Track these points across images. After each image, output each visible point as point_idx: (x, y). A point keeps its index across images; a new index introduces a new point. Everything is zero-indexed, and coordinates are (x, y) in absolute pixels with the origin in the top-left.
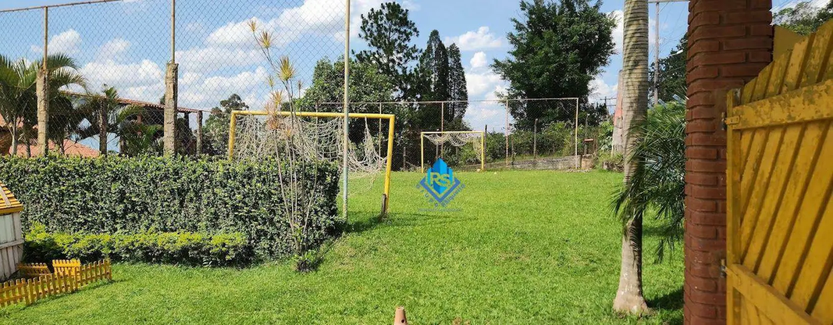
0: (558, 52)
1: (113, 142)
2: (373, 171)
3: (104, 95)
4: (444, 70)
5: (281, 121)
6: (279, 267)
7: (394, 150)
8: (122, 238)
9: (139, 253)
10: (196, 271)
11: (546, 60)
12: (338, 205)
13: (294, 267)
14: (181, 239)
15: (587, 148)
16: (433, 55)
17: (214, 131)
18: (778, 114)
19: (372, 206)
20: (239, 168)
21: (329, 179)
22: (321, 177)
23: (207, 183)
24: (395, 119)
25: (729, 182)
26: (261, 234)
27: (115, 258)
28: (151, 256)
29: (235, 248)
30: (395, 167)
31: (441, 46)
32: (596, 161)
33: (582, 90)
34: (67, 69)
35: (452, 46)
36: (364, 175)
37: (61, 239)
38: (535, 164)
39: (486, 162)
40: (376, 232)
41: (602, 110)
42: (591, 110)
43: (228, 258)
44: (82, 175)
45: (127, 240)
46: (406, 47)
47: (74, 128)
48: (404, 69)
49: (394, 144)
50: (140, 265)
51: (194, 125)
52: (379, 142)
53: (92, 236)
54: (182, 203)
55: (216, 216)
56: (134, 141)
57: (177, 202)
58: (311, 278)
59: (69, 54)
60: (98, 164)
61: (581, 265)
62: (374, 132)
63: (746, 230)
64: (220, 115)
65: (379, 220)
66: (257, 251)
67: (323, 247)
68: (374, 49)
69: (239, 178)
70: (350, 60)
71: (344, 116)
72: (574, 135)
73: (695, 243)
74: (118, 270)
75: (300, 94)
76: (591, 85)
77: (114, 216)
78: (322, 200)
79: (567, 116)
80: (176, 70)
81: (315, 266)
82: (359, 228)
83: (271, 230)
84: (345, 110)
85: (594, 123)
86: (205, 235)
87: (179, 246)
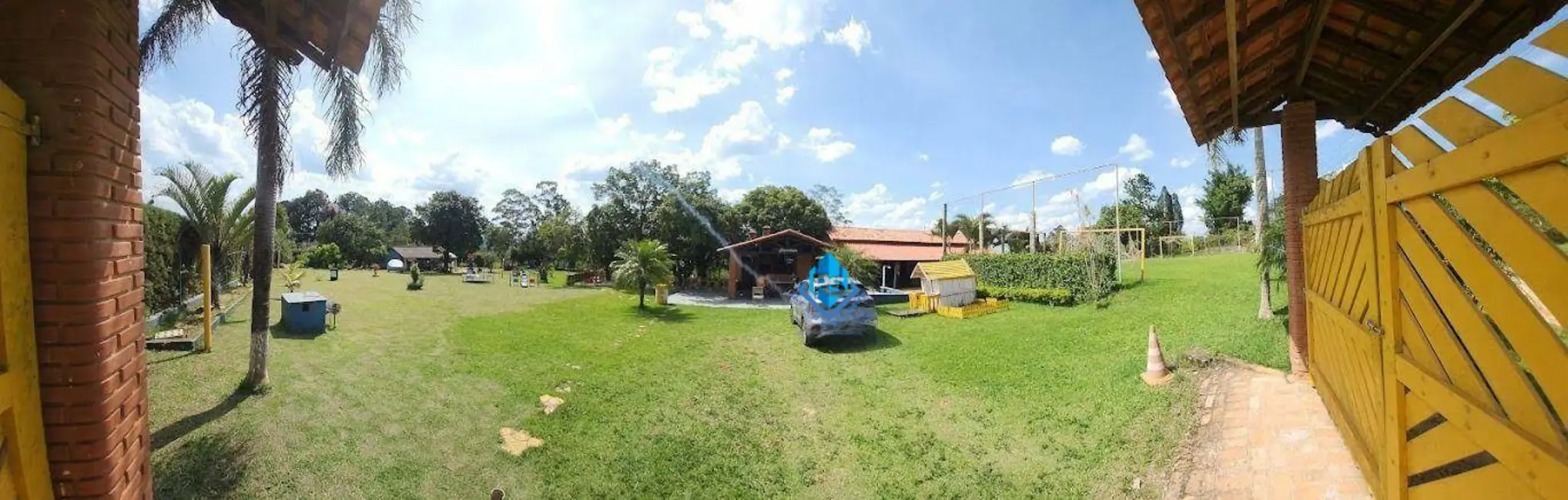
0: (1227, 195)
1: (1007, 248)
2: (1134, 258)
3: (1003, 228)
4: (1170, 206)
5: (1085, 236)
6: (1087, 307)
7: (1145, 248)
8: (1010, 290)
9: (1021, 298)
10: (1046, 308)
11: (1222, 199)
12: (1117, 276)
13: (1095, 307)
14: (1037, 292)
15: (1245, 241)
16: (1164, 198)
17: (1052, 242)
18: (1322, 217)
19: (1134, 276)
20: (1066, 258)
21: (1111, 262)
22: (1107, 262)
23: (1050, 266)
24: (1145, 232)
25: (1304, 251)
26: (1077, 291)
27: (1011, 299)
28: (1025, 299)
29: (1065, 297)
30: (1147, 255)
31: (1168, 194)
32: (1249, 248)
33: (1240, 214)
34: (988, 219)
35: (1174, 195)
36: (1130, 260)
37: (989, 289)
38: (1220, 251)
39: (1195, 251)
40: (1138, 288)
41: (1250, 223)
42: (1245, 223)
43: (1061, 302)
44: (996, 262)
45: (1015, 292)
46: (1149, 195)
47: (992, 243)
48: (1149, 207)
49: (1146, 245)
50: (1021, 304)
51: (1041, 240)
52: (1137, 244)
53: (1000, 289)
54: (1038, 275)
55: (1054, 282)
56: (1016, 246)
57: (1037, 274)
58: (1103, 312)
59: (989, 212)
60: (1003, 257)
61: (1243, 298)
62: (1134, 239)
63: (1313, 271)
64: (1053, 235)
65: (1139, 283)
66: (1076, 299)
67: (1109, 297)
68: (1132, 198)
69: (1066, 263)
70: (1119, 204)
71: (1117, 230)
72: (1238, 234)
73: (1293, 281)
74: (1013, 305)
75: (1094, 223)
76: (1244, 211)
77: (1009, 280)
78: (1108, 273)
79: (1234, 226)
80: (1035, 215)
81: (1106, 306)
82: (1128, 287)
83: (1082, 289)
84: (1118, 227)
85: (1247, 229)
86: (1049, 291)
87: (1038, 296)
